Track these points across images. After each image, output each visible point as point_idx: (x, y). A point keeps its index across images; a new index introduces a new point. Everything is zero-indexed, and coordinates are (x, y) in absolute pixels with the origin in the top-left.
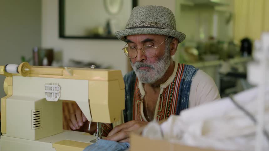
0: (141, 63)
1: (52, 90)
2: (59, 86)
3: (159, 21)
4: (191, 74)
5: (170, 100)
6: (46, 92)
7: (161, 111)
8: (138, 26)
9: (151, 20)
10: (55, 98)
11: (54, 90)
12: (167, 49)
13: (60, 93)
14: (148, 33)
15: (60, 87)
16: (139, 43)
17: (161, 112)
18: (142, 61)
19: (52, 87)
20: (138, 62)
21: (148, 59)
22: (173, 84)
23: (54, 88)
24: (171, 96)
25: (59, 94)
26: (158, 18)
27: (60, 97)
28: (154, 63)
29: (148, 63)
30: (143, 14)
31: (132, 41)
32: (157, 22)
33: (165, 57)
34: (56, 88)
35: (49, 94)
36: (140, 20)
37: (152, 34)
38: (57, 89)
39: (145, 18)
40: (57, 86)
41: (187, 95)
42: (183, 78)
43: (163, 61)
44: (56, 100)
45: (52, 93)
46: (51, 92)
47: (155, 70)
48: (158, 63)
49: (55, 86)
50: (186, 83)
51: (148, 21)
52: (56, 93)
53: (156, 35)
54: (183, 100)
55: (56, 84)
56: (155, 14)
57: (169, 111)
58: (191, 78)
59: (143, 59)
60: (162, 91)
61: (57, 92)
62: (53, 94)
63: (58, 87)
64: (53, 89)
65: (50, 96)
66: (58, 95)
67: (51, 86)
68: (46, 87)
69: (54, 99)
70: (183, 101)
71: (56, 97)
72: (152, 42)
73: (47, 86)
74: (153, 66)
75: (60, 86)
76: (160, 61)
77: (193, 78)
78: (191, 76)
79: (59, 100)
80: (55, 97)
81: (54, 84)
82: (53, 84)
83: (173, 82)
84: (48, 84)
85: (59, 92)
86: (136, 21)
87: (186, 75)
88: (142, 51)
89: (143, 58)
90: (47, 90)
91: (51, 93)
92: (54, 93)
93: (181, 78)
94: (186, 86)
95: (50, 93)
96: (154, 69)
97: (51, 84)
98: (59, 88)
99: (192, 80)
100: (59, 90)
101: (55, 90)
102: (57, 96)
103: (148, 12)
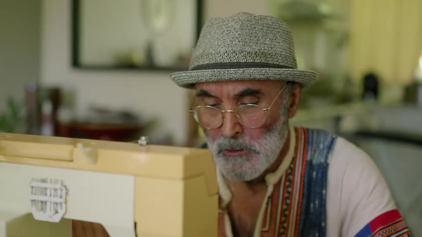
0: (232, 141)
1: (46, 195)
2: (63, 188)
3: (270, 49)
4: (323, 149)
5: (285, 207)
6: (32, 199)
7: (266, 229)
8: (227, 61)
9: (254, 47)
10: (54, 214)
11: (51, 195)
12: (285, 107)
13: (66, 202)
14: (252, 77)
15: (67, 189)
16: (228, 98)
17: (267, 231)
18: (235, 136)
19: (46, 189)
20: (226, 137)
21: (245, 131)
22: (289, 171)
23: (53, 191)
24: (287, 198)
25: (64, 206)
26: (268, 42)
27: (66, 212)
28: (259, 139)
29: (245, 140)
30: (237, 35)
31: (213, 94)
32: (266, 51)
33: (279, 125)
34: (56, 190)
35: (40, 203)
36: (230, 49)
37: (259, 81)
38: (59, 193)
39: (241, 43)
40: (58, 186)
41: (321, 194)
42: (309, 158)
43: (276, 134)
44: (56, 219)
45: (46, 202)
46: (44, 198)
47: (261, 155)
48: (266, 139)
49: (53, 186)
50: (316, 168)
51: (248, 49)
52: (57, 204)
53: (267, 81)
54: (315, 204)
55: (56, 182)
56: (260, 34)
57: (284, 228)
58: (326, 158)
59: (237, 133)
60: (270, 189)
61: (58, 200)
62: (48, 204)
63: (61, 190)
64: (48, 194)
65: (43, 209)
66: (62, 208)
67: (43, 185)
68: (32, 187)
69: (50, 217)
70: (314, 207)
71: (57, 212)
72: (257, 95)
73: (35, 184)
74: (257, 148)
75: (65, 187)
76: (270, 135)
77: (330, 157)
78: (325, 151)
79: (63, 220)
80: (53, 212)
81: (51, 180)
82: (49, 181)
83: (290, 168)
84: (37, 181)
85: (63, 200)
86: (222, 50)
87: (315, 151)
88: (235, 116)
89: (238, 129)
90: (35, 194)
91: (44, 203)
92: (51, 202)
93: (305, 160)
94: (317, 174)
95: (42, 202)
96: (258, 153)
97: (44, 181)
98: (64, 191)
99: (329, 161)
100: (64, 196)
101: (54, 196)
102: (59, 210)
103: (247, 31)
